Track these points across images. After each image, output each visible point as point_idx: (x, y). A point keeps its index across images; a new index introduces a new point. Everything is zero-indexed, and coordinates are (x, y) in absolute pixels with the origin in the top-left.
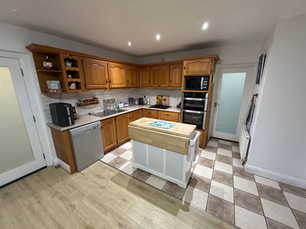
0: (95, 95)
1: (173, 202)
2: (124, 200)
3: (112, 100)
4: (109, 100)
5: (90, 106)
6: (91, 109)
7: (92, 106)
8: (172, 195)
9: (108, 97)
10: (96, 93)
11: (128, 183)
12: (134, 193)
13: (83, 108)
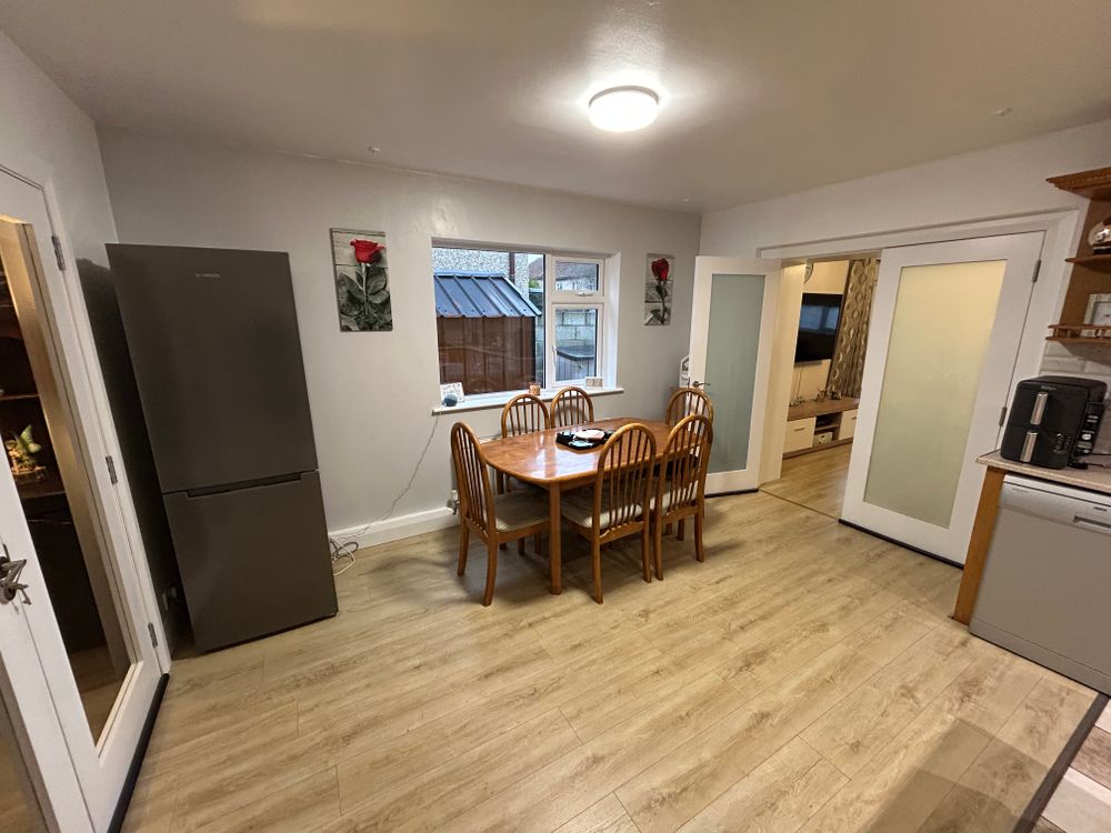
2: (856, 747)
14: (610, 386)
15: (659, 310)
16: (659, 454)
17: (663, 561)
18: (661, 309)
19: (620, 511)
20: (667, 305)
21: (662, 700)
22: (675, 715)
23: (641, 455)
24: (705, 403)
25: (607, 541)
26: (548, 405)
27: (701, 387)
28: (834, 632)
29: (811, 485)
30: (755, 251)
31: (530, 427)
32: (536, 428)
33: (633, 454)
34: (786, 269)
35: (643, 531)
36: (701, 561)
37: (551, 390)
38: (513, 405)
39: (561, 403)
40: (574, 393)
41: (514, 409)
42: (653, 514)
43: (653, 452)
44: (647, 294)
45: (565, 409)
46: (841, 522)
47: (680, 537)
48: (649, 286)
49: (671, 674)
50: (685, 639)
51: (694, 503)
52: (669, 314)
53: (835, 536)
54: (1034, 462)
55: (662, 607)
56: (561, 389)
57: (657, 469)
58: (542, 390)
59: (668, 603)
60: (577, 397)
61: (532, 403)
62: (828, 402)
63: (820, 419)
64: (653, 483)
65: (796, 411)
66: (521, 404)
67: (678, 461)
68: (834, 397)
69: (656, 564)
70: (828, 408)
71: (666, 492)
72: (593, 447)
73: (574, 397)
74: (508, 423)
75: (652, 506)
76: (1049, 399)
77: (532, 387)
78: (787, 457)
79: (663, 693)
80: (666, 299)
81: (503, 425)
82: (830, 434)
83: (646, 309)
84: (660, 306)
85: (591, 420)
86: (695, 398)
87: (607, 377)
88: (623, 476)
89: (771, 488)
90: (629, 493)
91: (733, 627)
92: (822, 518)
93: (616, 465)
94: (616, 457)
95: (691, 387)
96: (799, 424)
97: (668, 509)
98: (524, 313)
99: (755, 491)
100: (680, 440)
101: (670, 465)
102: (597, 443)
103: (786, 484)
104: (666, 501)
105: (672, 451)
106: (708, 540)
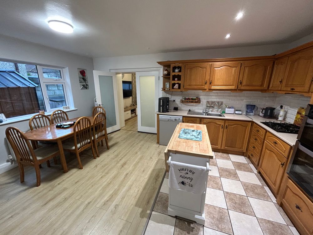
0: (199, 95)
1: (148, 202)
2: (144, 171)
3: (218, 102)
4: (214, 102)
5: (192, 104)
6: (192, 107)
7: (194, 104)
8: (157, 201)
9: (214, 98)
10: (201, 93)
11: (159, 168)
12: (152, 174)
13: (185, 104)
14: (72, 108)
15: (85, 85)
16: (92, 124)
17: (99, 152)
18: (85, 84)
19: (83, 142)
20: (87, 83)
21: (104, 182)
22: (108, 183)
23: (86, 125)
24: (103, 110)
25: (81, 151)
26: (49, 117)
27: (101, 106)
28: (139, 153)
29: (132, 126)
30: (109, 70)
31: (43, 125)
32: (46, 125)
33: (84, 126)
34: (117, 75)
35: (91, 146)
36: (109, 149)
37: (49, 112)
38: (33, 119)
39: (55, 116)
40: (59, 112)
41: (34, 120)
42: (93, 141)
43: (90, 124)
44: (80, 80)
45: (57, 117)
46: (138, 132)
47: (102, 145)
48: (80, 78)
49: (105, 176)
50: (108, 167)
51: (104, 135)
52: (88, 86)
53: (137, 135)
54: (162, 112)
55: (100, 163)
56: (53, 111)
57: (92, 129)
58: (45, 112)
59: (102, 161)
60: (61, 113)
61: (42, 117)
62: (133, 106)
63: (131, 110)
64: (92, 133)
65: (126, 109)
66: (37, 118)
67: (98, 126)
68: (134, 105)
69: (97, 154)
70: (133, 108)
71: (96, 134)
72: (70, 126)
73: (60, 113)
74: (33, 125)
75: (93, 139)
76: (162, 101)
77: (40, 112)
78: (126, 121)
79: (104, 181)
80: (86, 82)
81: (30, 126)
82: (134, 114)
83: (80, 85)
84: (84, 84)
85: (68, 119)
86: (100, 109)
87: (70, 105)
88: (82, 133)
89: (123, 128)
90: (85, 137)
91: (118, 160)
92: (135, 132)
93: (79, 130)
94: (79, 128)
95: (98, 106)
96: (127, 112)
97: (97, 138)
98: (29, 86)
99: (120, 130)
100: (97, 120)
101: (96, 127)
102: (71, 125)
103: (126, 127)
104: (96, 136)
105: (95, 123)
106: (110, 144)
